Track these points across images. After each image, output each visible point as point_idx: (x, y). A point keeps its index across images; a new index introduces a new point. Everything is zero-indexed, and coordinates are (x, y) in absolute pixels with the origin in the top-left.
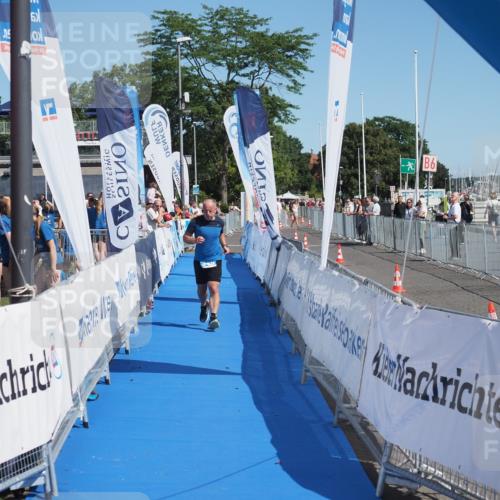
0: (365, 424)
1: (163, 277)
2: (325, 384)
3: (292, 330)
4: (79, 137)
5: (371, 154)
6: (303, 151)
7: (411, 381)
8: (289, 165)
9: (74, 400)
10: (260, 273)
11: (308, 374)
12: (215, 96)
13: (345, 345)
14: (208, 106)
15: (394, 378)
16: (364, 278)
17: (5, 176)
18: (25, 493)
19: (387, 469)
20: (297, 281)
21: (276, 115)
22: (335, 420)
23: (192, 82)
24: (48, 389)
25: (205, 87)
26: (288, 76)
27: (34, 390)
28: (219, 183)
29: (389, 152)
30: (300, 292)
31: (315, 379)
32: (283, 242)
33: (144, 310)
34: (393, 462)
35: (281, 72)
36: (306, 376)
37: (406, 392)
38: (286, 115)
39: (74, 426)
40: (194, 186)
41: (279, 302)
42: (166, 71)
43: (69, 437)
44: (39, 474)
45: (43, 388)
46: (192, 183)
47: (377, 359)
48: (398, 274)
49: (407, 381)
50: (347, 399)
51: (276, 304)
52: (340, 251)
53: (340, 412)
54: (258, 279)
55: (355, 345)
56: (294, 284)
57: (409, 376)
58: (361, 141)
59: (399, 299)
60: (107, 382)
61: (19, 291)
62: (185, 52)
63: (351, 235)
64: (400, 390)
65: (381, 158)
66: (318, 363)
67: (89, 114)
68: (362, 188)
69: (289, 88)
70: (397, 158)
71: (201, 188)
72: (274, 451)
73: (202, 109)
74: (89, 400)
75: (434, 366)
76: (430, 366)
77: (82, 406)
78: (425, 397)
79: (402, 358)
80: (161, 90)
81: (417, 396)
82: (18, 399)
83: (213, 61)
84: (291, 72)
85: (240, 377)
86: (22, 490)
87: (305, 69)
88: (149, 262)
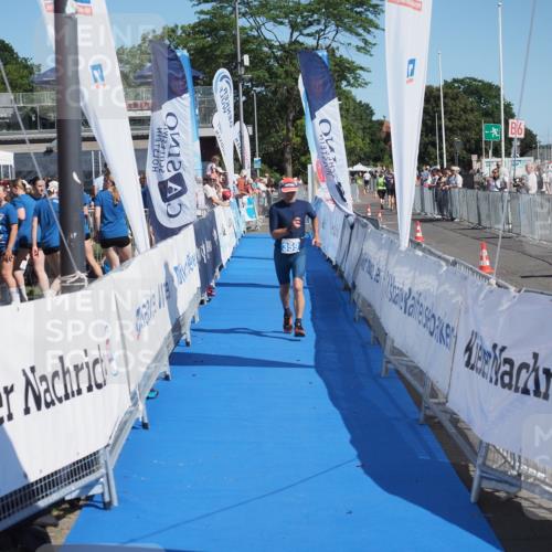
0: (455, 421)
1: (224, 261)
2: (408, 376)
3: (370, 317)
4: (130, 107)
5: (450, 120)
6: (374, 118)
7: (510, 374)
8: (360, 133)
9: (132, 399)
10: (332, 253)
11: (389, 366)
12: (277, 59)
13: (432, 334)
14: (269, 69)
15: (489, 369)
16: (451, 259)
17: (49, 151)
18: (81, 503)
19: (482, 471)
20: (374, 262)
21: (345, 78)
22: (421, 417)
23: (252, 43)
24: (104, 388)
25: (266, 49)
26: (358, 35)
27: (90, 389)
28: (283, 154)
29: (471, 117)
30: (378, 275)
31: (398, 372)
32: (357, 220)
33: (205, 297)
34: (489, 463)
35: (350, 30)
36: (387, 369)
37: (504, 386)
38: (356, 79)
39: (133, 428)
40: (257, 159)
41: (354, 286)
42: (222, 33)
43: (128, 439)
44: (97, 481)
45: (99, 386)
46: (253, 155)
47: (469, 349)
48: (485, 253)
49: (505, 373)
50: (434, 394)
51: (351, 289)
52: (419, 228)
53: (428, 408)
54: (329, 260)
55: (443, 334)
56: (371, 266)
57: (507, 368)
58: (438, 106)
59: (493, 281)
60: (167, 378)
61: (70, 279)
62: (243, 10)
63: (431, 210)
64: (496, 384)
65: (461, 124)
66: (401, 353)
67: (139, 81)
68: (441, 157)
69: (359, 49)
70: (479, 124)
71: (263, 161)
72: (354, 452)
73: (263, 73)
74: (148, 398)
75: (536, 356)
76: (531, 356)
77: (141, 406)
78: (526, 391)
79: (499, 347)
80: (218, 53)
81: (517, 390)
82: (72, 400)
83: (275, 20)
84: (360, 31)
85: (313, 370)
86: (78, 499)
87: (377, 27)
88: (208, 244)
